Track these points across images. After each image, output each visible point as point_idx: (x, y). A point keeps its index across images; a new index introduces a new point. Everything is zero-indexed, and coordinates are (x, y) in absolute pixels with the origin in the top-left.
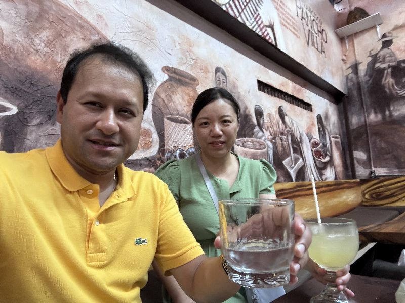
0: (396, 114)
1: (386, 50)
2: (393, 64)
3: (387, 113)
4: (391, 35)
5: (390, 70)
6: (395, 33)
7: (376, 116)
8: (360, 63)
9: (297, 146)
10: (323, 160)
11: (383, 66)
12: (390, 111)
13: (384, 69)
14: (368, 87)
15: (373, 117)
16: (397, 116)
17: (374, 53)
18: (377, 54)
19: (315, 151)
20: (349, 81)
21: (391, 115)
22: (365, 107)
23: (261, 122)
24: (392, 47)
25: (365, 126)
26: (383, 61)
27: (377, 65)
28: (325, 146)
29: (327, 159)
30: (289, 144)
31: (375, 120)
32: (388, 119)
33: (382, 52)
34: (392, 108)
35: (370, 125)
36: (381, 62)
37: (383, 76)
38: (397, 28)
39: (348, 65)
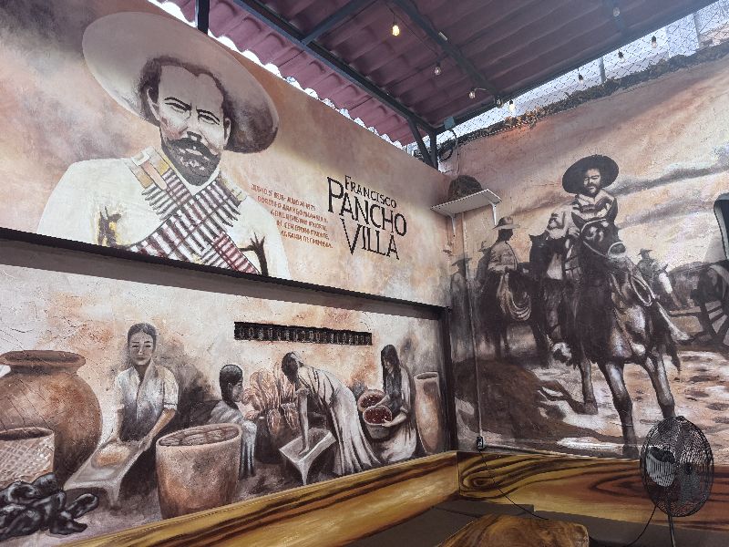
0: (514, 347)
1: (503, 245)
2: (511, 267)
3: (502, 343)
4: (510, 221)
5: (507, 277)
6: (516, 220)
7: (488, 347)
8: (469, 259)
9: (322, 413)
10: (388, 424)
11: (498, 268)
12: (506, 341)
13: (500, 274)
14: (478, 299)
15: (484, 349)
16: (515, 351)
17: (487, 246)
18: (491, 249)
19: (367, 413)
20: (454, 285)
21: (507, 348)
22: (473, 329)
23: (235, 391)
24: (510, 242)
25: (472, 360)
26: (499, 261)
27: (492, 266)
28: (395, 398)
29: (400, 418)
30: (300, 415)
31: (487, 352)
32: (503, 354)
33: (497, 248)
34: (508, 338)
35: (479, 359)
36: (496, 261)
37: (498, 285)
38: (518, 212)
39: (455, 260)
